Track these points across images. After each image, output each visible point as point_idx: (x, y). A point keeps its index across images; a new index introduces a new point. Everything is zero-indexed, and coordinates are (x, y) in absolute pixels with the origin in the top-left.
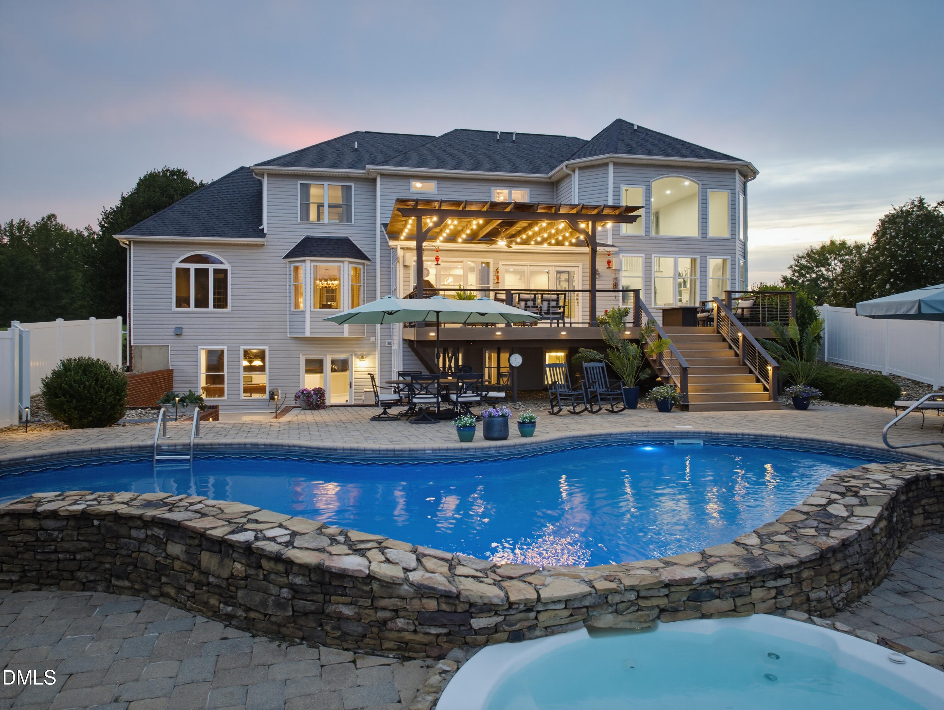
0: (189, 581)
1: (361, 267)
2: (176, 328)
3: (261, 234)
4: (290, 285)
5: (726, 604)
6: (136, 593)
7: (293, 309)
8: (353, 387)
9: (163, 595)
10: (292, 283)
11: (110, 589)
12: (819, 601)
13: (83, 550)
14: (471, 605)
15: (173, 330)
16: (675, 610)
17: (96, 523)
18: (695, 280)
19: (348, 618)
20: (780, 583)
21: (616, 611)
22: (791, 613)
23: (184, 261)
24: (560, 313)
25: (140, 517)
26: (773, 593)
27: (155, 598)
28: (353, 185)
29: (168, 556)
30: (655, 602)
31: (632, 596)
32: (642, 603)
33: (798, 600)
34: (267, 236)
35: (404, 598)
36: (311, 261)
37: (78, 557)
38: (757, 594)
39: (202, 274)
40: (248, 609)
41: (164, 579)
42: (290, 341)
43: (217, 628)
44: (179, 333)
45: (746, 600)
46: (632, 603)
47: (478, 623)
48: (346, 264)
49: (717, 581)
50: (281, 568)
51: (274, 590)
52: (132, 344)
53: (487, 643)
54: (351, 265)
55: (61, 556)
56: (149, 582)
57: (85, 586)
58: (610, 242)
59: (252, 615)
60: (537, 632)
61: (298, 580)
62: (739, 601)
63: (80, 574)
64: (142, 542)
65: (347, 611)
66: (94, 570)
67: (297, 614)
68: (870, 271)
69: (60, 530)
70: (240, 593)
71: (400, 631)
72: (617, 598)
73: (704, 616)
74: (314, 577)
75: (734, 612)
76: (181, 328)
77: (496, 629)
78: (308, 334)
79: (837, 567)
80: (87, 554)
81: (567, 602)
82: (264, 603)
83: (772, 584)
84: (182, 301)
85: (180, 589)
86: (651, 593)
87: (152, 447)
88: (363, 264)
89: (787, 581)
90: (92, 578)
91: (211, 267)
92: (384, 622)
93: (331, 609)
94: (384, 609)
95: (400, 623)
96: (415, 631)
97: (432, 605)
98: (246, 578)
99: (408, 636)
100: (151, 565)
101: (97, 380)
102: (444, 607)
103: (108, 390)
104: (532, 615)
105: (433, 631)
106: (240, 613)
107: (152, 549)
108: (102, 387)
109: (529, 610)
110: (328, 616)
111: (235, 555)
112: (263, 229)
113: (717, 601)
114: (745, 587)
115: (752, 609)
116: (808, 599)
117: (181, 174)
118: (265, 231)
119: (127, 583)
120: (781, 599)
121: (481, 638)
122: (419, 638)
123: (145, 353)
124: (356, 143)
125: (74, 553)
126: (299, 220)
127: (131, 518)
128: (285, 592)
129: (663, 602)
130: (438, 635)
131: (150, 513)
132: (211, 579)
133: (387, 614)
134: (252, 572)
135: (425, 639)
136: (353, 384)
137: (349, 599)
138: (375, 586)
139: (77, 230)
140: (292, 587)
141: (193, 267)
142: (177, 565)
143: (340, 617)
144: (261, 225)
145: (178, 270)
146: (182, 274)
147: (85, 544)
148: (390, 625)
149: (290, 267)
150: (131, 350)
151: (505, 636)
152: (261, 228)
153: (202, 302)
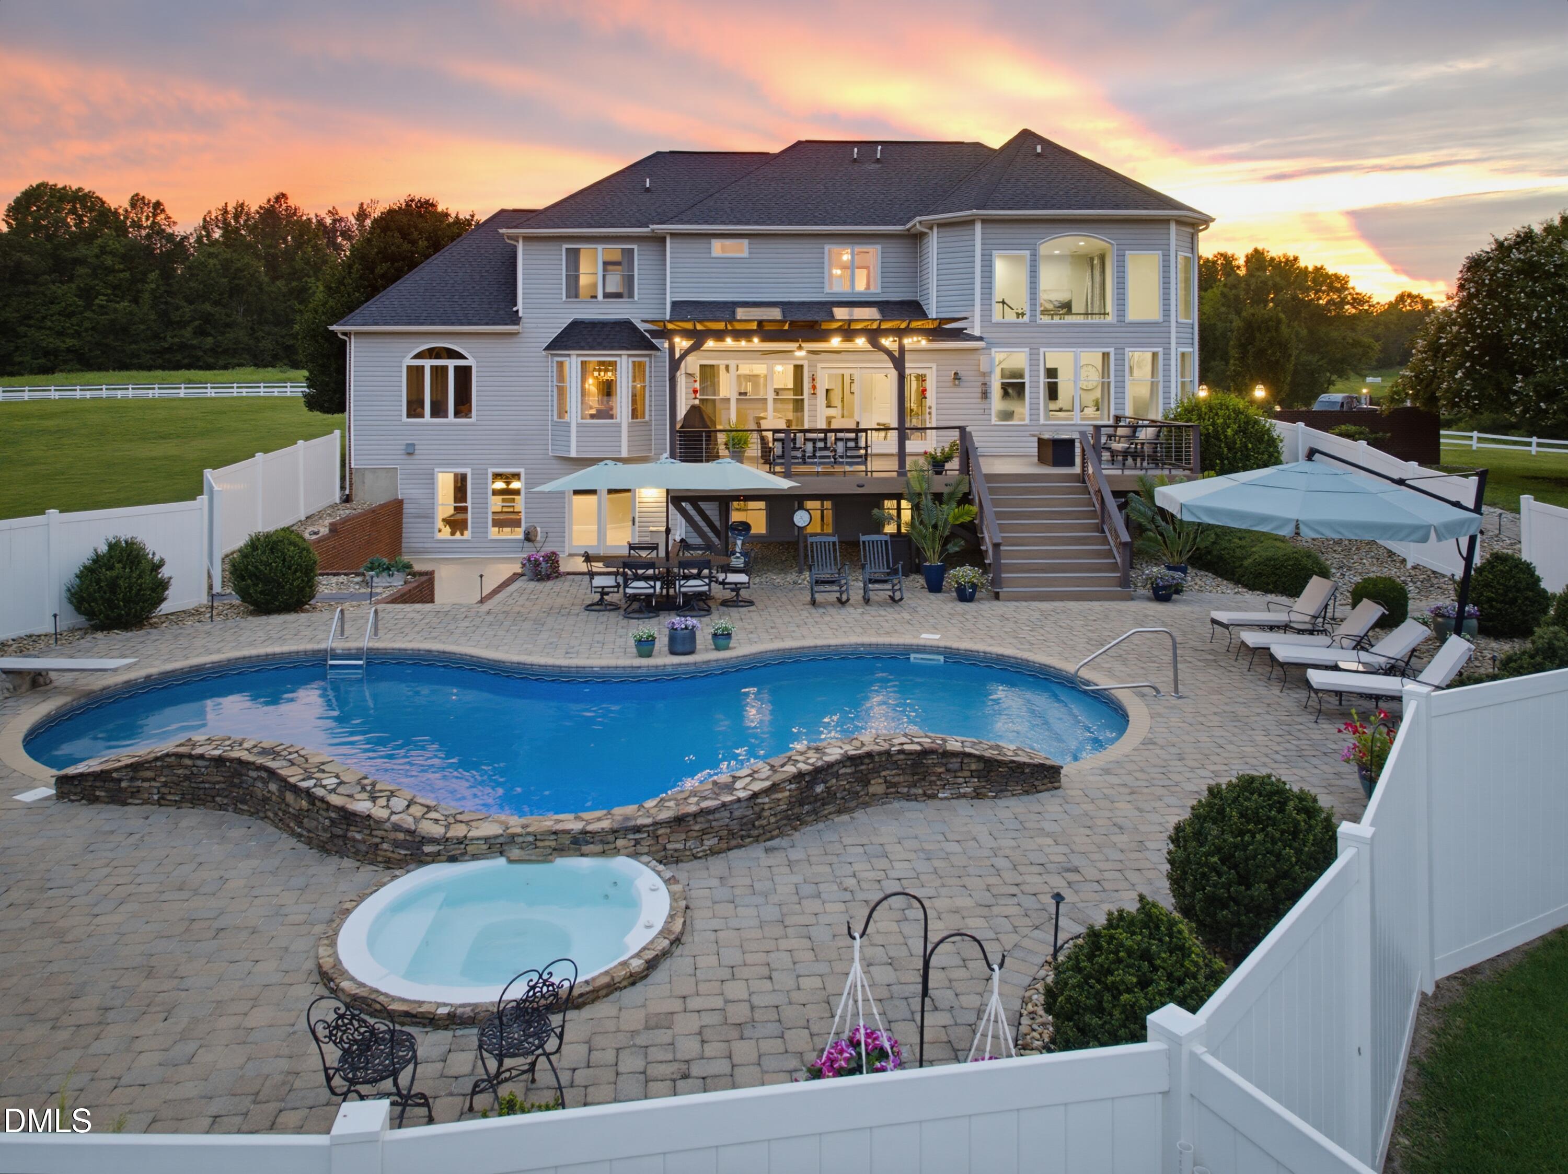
0: (280, 809)
1: (647, 359)
2: (408, 445)
3: (515, 319)
4: (552, 386)
5: (598, 848)
6: (252, 814)
7: (555, 418)
8: (637, 524)
9: (266, 817)
10: (555, 383)
11: (237, 811)
12: (676, 850)
13: (218, 782)
14: (423, 838)
15: (403, 447)
16: (562, 850)
17: (228, 764)
18: (1109, 383)
19: (358, 841)
20: (637, 836)
21: (522, 848)
22: (646, 858)
23: (419, 356)
24: (860, 457)
25: (253, 763)
26: (633, 843)
27: (262, 819)
28: (635, 247)
29: (269, 792)
30: (547, 843)
31: (531, 839)
32: (539, 844)
33: (653, 849)
34: (523, 320)
35: (386, 831)
36: (578, 355)
37: (217, 787)
38: (620, 843)
39: (439, 373)
40: (309, 831)
41: (267, 807)
42: (554, 461)
43: (293, 842)
44: (410, 451)
45: (612, 846)
46: (531, 843)
47: (428, 849)
48: (624, 358)
49: (590, 832)
50: (324, 806)
51: (321, 819)
52: (353, 466)
53: (433, 862)
54: (631, 359)
55: (207, 786)
56: (259, 808)
57: (221, 807)
58: (977, 332)
59: (311, 835)
60: (467, 858)
61: (333, 815)
62: (607, 847)
63: (218, 799)
64: (255, 779)
65: (358, 837)
66: (226, 797)
67: (333, 836)
68: (1446, 344)
69: (206, 767)
70: (305, 820)
71: (386, 851)
72: (520, 839)
73: (582, 855)
74: (342, 813)
75: (603, 853)
76: (414, 445)
77: (439, 853)
78: (573, 454)
79: (697, 827)
80: (223, 786)
81: (486, 839)
82: (317, 828)
83: (631, 836)
84: (415, 408)
85: (276, 814)
86: (542, 838)
87: (326, 651)
88: (649, 356)
89: (645, 835)
90: (225, 802)
91: (451, 364)
92: (377, 845)
93: (350, 834)
94: (377, 836)
95: (385, 846)
96: (393, 852)
97: (401, 836)
98: (308, 810)
99: (389, 854)
100: (260, 796)
101: (284, 560)
102: (408, 838)
103: (296, 571)
104: (463, 846)
105: (403, 852)
106: (305, 833)
107: (260, 785)
108: (289, 568)
109: (461, 843)
110: (349, 839)
111: (303, 795)
112: (517, 311)
113: (592, 846)
114: (611, 838)
115: (617, 852)
116: (665, 849)
117: (428, 206)
118: (520, 314)
119: (245, 807)
120: (638, 847)
121: (430, 859)
122: (395, 856)
123: (369, 477)
124: (648, 180)
125: (214, 784)
126: (564, 298)
127: (248, 763)
128: (327, 822)
129: (553, 844)
130: (406, 855)
131: (260, 760)
132: (291, 810)
133: (378, 840)
134: (311, 807)
135: (399, 857)
136: (637, 520)
137: (359, 829)
138: (372, 822)
139: (317, 216)
140: (330, 818)
141: (428, 363)
142: (274, 798)
143: (354, 840)
144: (515, 305)
145: (409, 368)
146: (415, 373)
147: (222, 779)
148: (380, 847)
149: (552, 362)
150: (351, 474)
151: (444, 858)
152: (515, 309)
153: (438, 410)
